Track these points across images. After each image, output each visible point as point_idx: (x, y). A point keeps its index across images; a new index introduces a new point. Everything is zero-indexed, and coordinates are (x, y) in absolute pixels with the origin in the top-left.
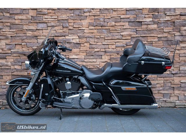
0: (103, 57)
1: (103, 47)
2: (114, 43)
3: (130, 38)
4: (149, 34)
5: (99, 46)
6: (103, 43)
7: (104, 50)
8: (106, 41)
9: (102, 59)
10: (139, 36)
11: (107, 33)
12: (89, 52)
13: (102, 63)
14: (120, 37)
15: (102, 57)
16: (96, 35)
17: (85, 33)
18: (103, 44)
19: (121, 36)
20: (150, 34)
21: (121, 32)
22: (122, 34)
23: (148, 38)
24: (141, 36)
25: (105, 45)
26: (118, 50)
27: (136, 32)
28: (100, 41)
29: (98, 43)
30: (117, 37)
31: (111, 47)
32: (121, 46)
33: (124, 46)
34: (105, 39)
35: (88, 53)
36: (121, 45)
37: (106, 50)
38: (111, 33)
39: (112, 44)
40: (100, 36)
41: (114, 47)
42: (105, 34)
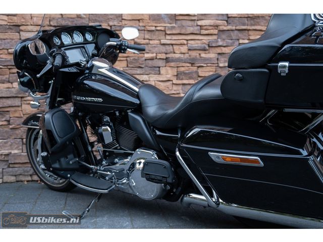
0: (163, 71)
1: (163, 49)
2: (185, 42)
3: (216, 32)
4: (252, 25)
5: (155, 47)
6: (163, 41)
7: (164, 56)
8: (168, 37)
9: (160, 74)
10: (234, 28)
11: (171, 22)
12: (133, 59)
13: (160, 83)
14: (196, 29)
15: (159, 71)
16: (147, 24)
17: (123, 21)
18: (162, 43)
19: (199, 27)
20: (254, 25)
21: (198, 20)
22: (200, 23)
23: (250, 33)
24: (238, 28)
25: (167, 46)
26: (192, 57)
27: (227, 21)
28: (155, 37)
29: (151, 42)
30: (190, 30)
31: (179, 49)
32: (199, 48)
33: (205, 47)
34: (166, 34)
35: (131, 63)
36: (198, 46)
37: (168, 56)
38: (179, 22)
39: (181, 44)
40: (156, 27)
41: (184, 49)
42: (165, 23)
